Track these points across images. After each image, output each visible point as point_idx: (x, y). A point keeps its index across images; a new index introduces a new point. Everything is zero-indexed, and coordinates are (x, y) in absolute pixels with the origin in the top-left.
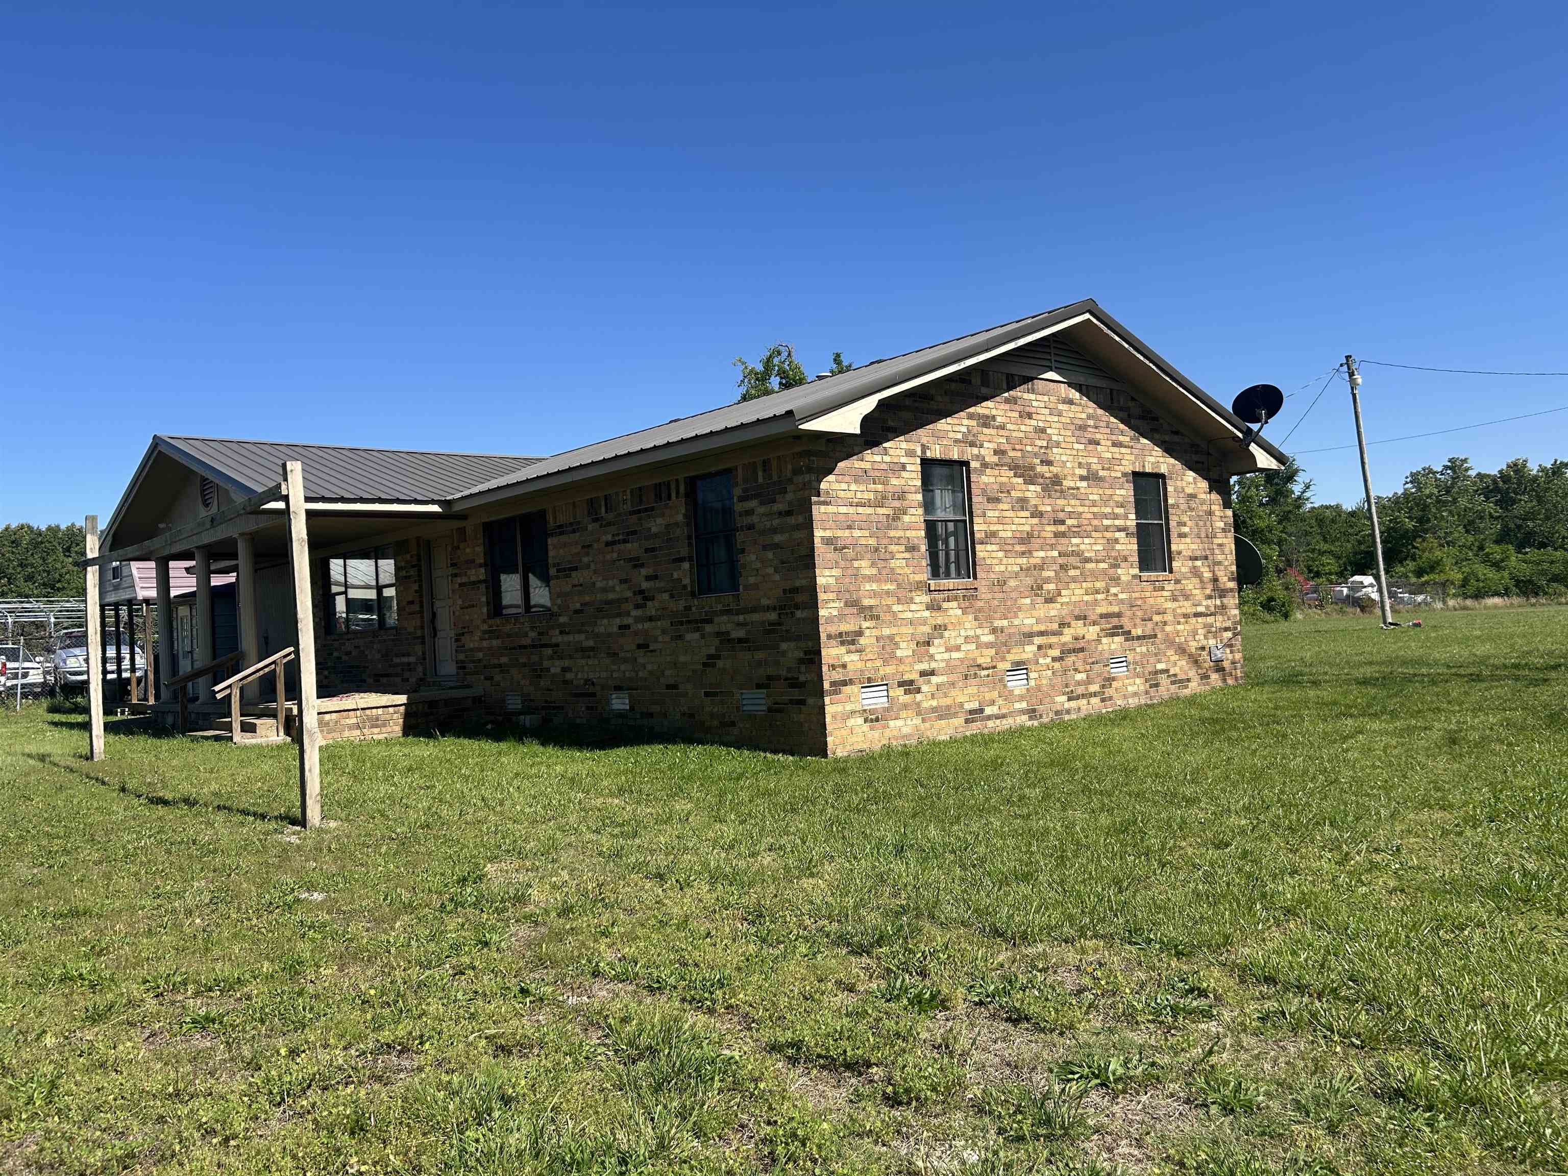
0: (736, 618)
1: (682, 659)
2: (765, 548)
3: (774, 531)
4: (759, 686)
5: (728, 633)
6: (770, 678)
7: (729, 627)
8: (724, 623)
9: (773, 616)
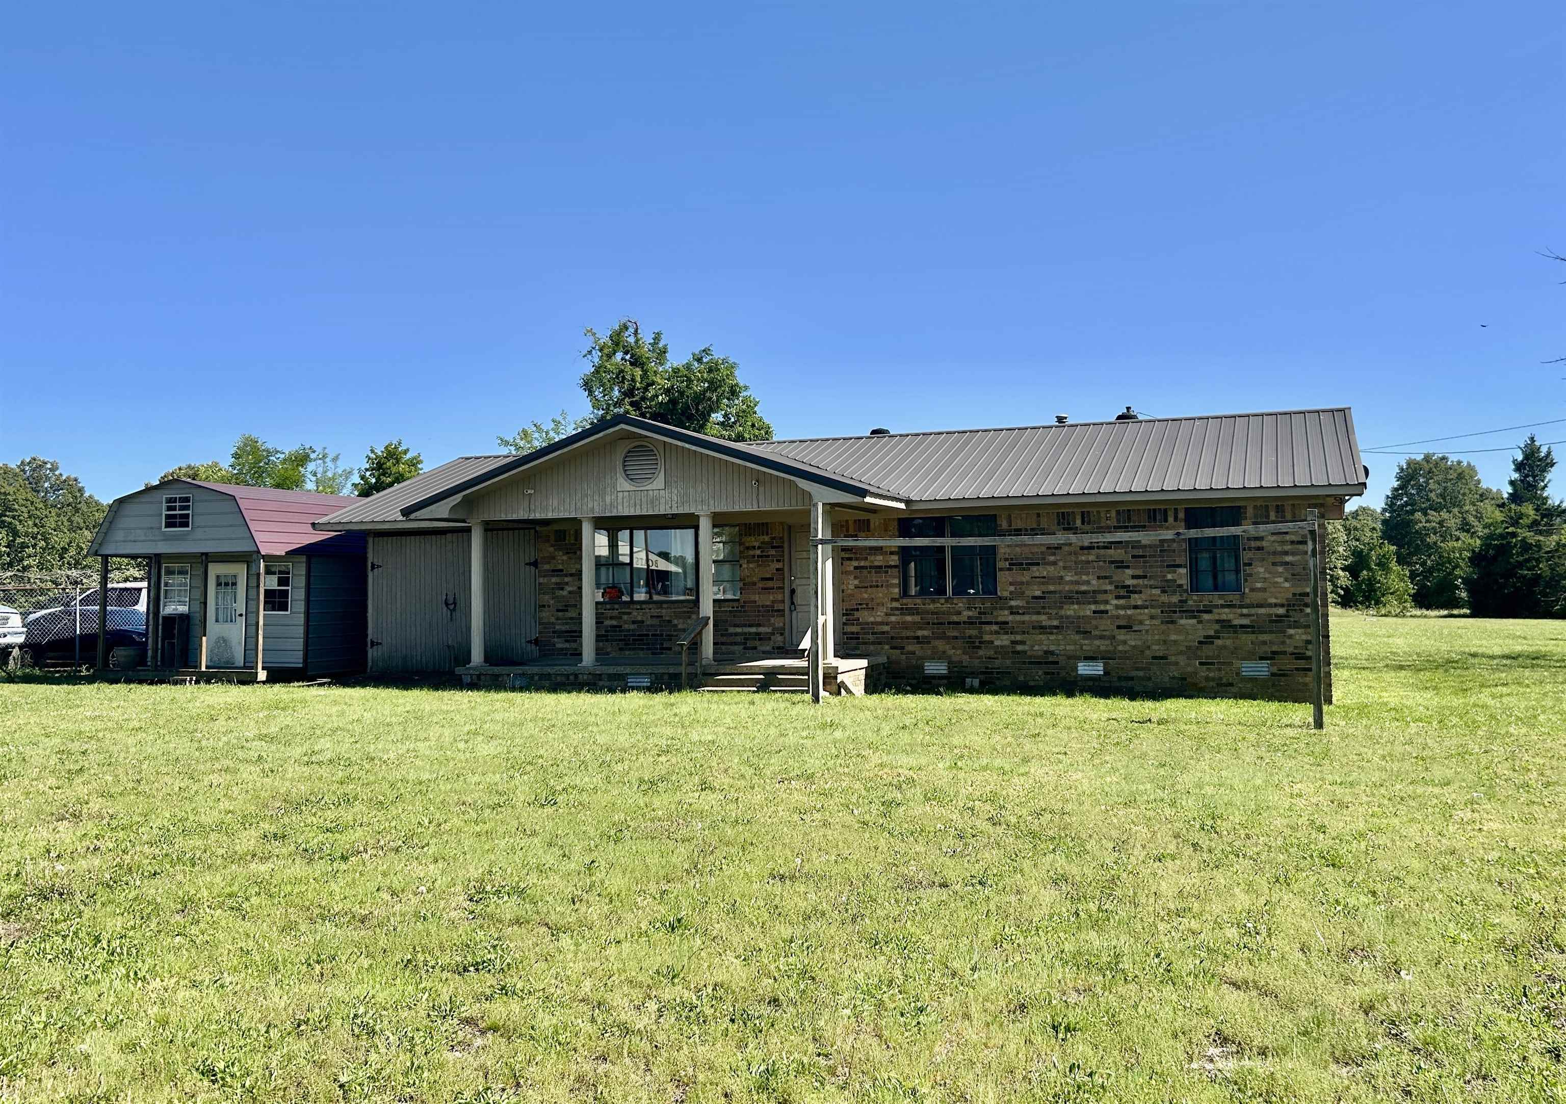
0: (1239, 611)
1: (1173, 637)
2: (1274, 564)
3: (1286, 553)
4: (1261, 658)
5: (1229, 621)
6: (1274, 653)
7: (1231, 617)
8: (1226, 614)
9: (1281, 611)
